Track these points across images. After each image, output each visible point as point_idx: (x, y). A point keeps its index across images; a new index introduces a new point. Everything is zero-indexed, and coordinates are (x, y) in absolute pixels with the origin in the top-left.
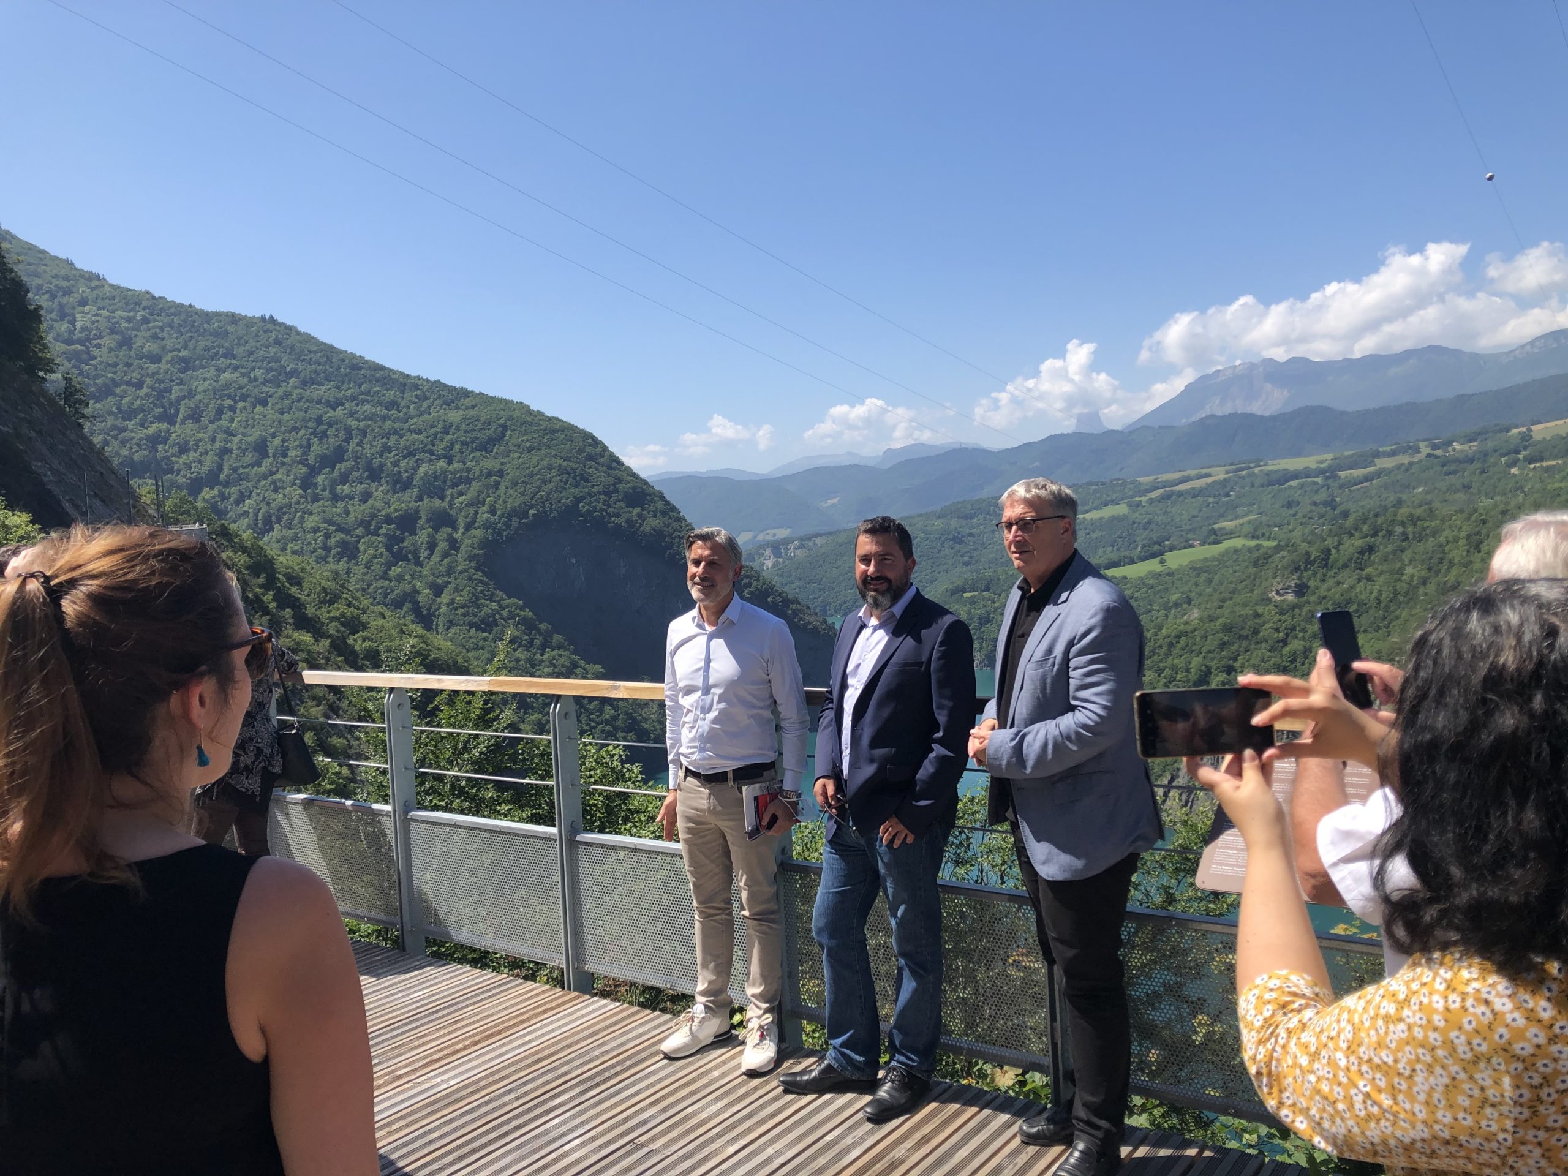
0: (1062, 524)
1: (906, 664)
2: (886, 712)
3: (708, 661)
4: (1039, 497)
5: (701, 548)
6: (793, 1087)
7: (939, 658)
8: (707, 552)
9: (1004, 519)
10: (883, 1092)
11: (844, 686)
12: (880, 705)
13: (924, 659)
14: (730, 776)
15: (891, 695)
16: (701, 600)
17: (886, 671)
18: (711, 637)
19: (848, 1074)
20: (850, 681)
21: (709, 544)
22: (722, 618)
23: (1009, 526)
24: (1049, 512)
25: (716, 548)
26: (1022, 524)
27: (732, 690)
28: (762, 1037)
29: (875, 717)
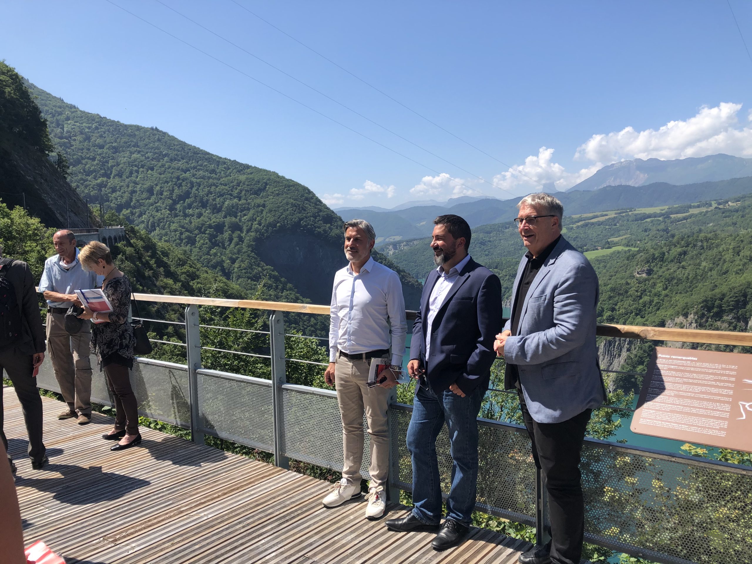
0: (553, 220)
1: (463, 299)
2: (451, 325)
3: (353, 292)
4: (539, 204)
5: (351, 231)
6: (393, 527)
7: (482, 296)
8: (354, 233)
9: (519, 216)
10: (443, 533)
11: (428, 310)
12: (448, 321)
13: (474, 295)
14: (364, 356)
15: (454, 316)
16: (351, 259)
17: (453, 301)
18: (355, 279)
19: (424, 522)
20: (431, 307)
21: (355, 229)
22: (362, 269)
23: (522, 221)
24: (544, 213)
25: (359, 231)
26: (529, 219)
27: (366, 308)
28: (377, 497)
29: (445, 327)
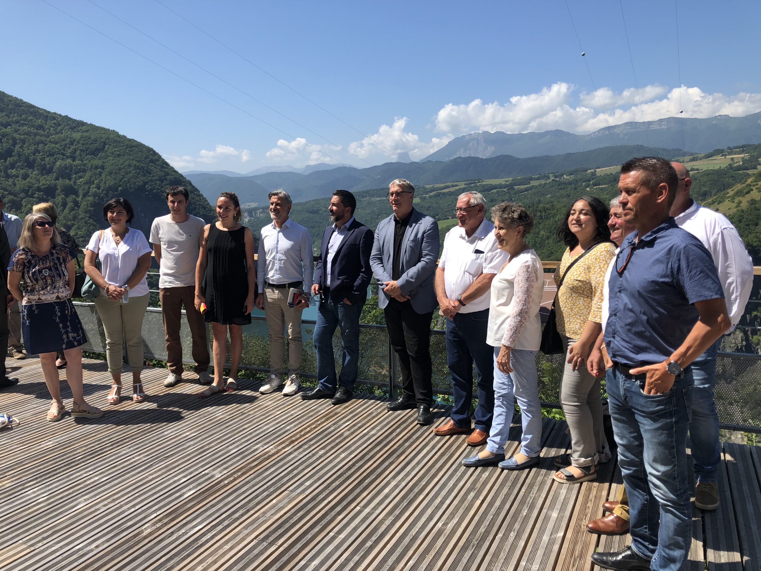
0: (410, 194)
1: (351, 245)
2: (343, 262)
3: (278, 241)
4: (403, 184)
5: (274, 198)
6: (306, 397)
7: (363, 243)
8: (276, 200)
9: (390, 192)
10: (338, 396)
11: (327, 253)
12: (342, 260)
13: (358, 243)
14: (287, 286)
15: (345, 256)
16: (275, 219)
17: (345, 247)
18: (279, 232)
19: (326, 392)
20: (330, 251)
21: (276, 197)
22: (283, 226)
23: (392, 194)
24: (406, 190)
25: (279, 199)
26: (397, 194)
27: (287, 253)
28: (292, 383)
29: (340, 263)
